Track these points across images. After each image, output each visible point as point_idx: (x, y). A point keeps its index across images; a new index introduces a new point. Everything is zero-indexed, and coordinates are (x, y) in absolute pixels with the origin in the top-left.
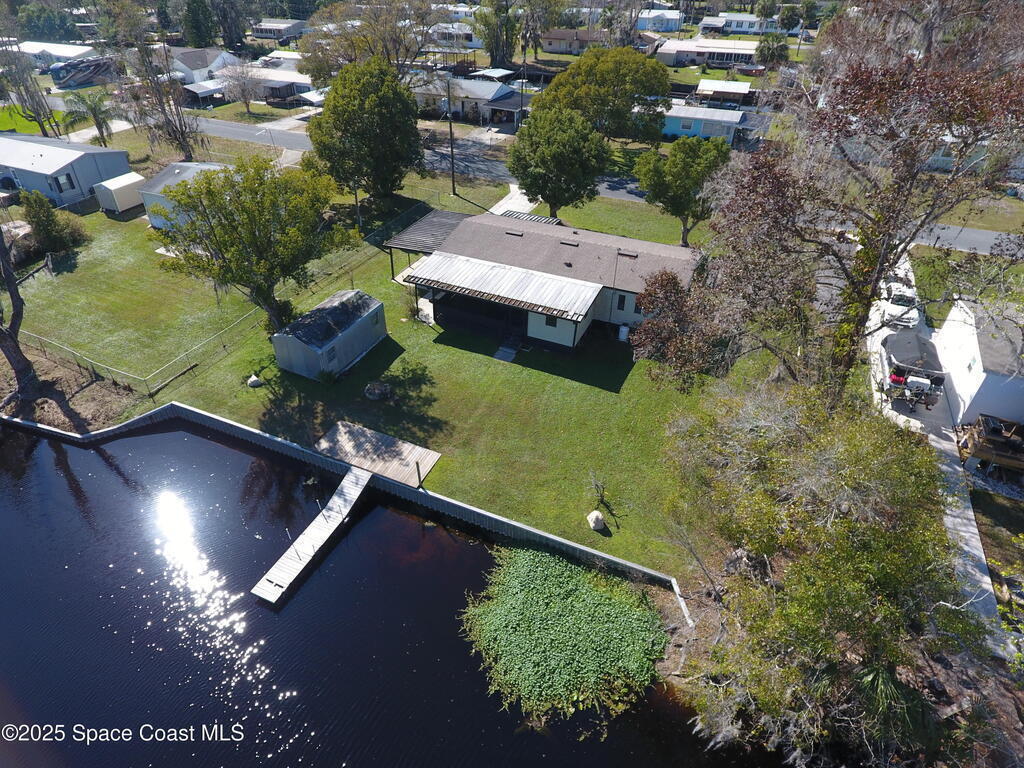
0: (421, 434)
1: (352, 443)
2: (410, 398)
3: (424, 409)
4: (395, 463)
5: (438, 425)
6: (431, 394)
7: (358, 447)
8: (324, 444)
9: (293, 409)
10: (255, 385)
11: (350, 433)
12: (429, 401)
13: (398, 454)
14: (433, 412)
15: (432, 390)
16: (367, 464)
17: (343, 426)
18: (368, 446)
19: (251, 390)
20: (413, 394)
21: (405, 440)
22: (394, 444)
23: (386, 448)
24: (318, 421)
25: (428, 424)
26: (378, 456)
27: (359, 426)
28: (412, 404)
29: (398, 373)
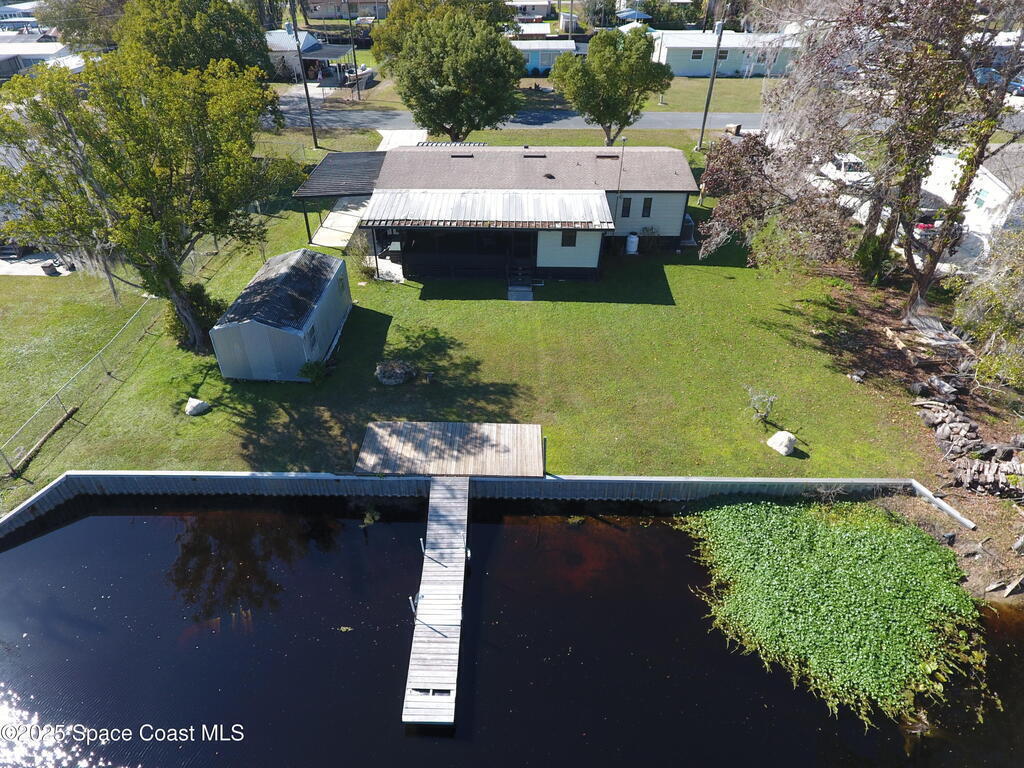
0: (491, 408)
1: (409, 446)
2: (444, 369)
3: (472, 376)
4: (489, 453)
5: (506, 391)
6: (468, 358)
7: (421, 446)
8: (370, 460)
9: (286, 426)
10: (200, 412)
11: (397, 433)
12: (472, 366)
13: (484, 441)
14: (487, 376)
15: (465, 353)
16: (451, 466)
17: (380, 427)
18: (435, 442)
19: (197, 419)
20: (444, 363)
21: (478, 422)
22: (469, 430)
23: (463, 439)
24: (336, 431)
25: (493, 393)
26: (459, 451)
27: (401, 423)
28: (451, 373)
29: (404, 345)
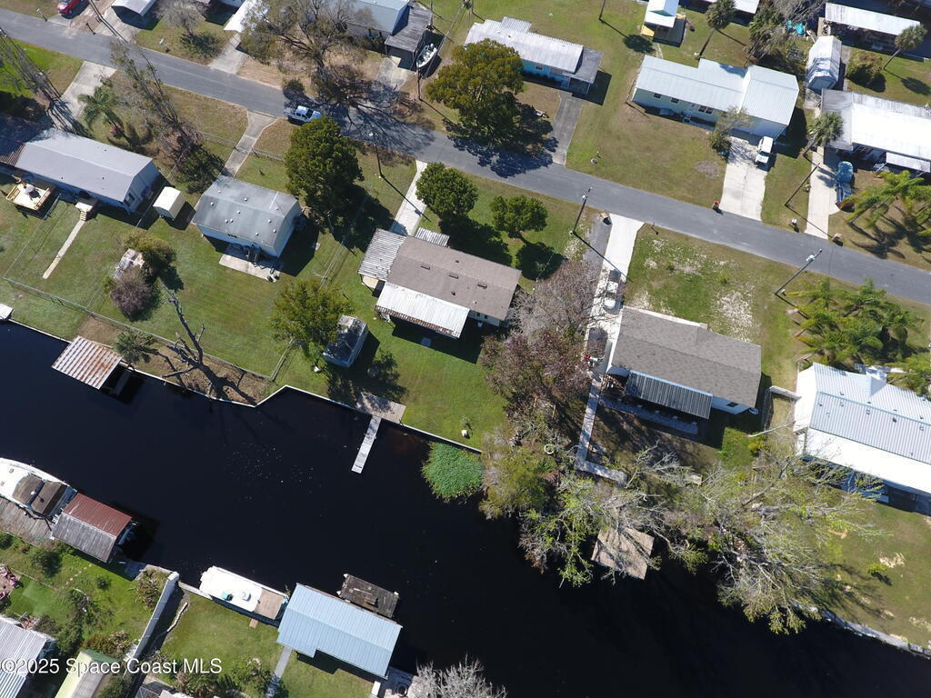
0: (396, 396)
1: (370, 404)
2: (388, 375)
3: (395, 381)
4: (389, 412)
5: (402, 390)
6: (397, 372)
7: (373, 405)
8: (359, 406)
9: (340, 385)
10: (318, 372)
11: (367, 398)
12: (396, 376)
13: (389, 408)
14: (399, 383)
15: (396, 370)
16: (378, 414)
17: (364, 394)
18: (376, 405)
19: (318, 375)
20: (389, 372)
21: (390, 400)
22: (387, 403)
23: (384, 406)
24: (352, 392)
25: (398, 390)
26: (382, 410)
27: (370, 394)
28: (390, 378)
29: (380, 359)
